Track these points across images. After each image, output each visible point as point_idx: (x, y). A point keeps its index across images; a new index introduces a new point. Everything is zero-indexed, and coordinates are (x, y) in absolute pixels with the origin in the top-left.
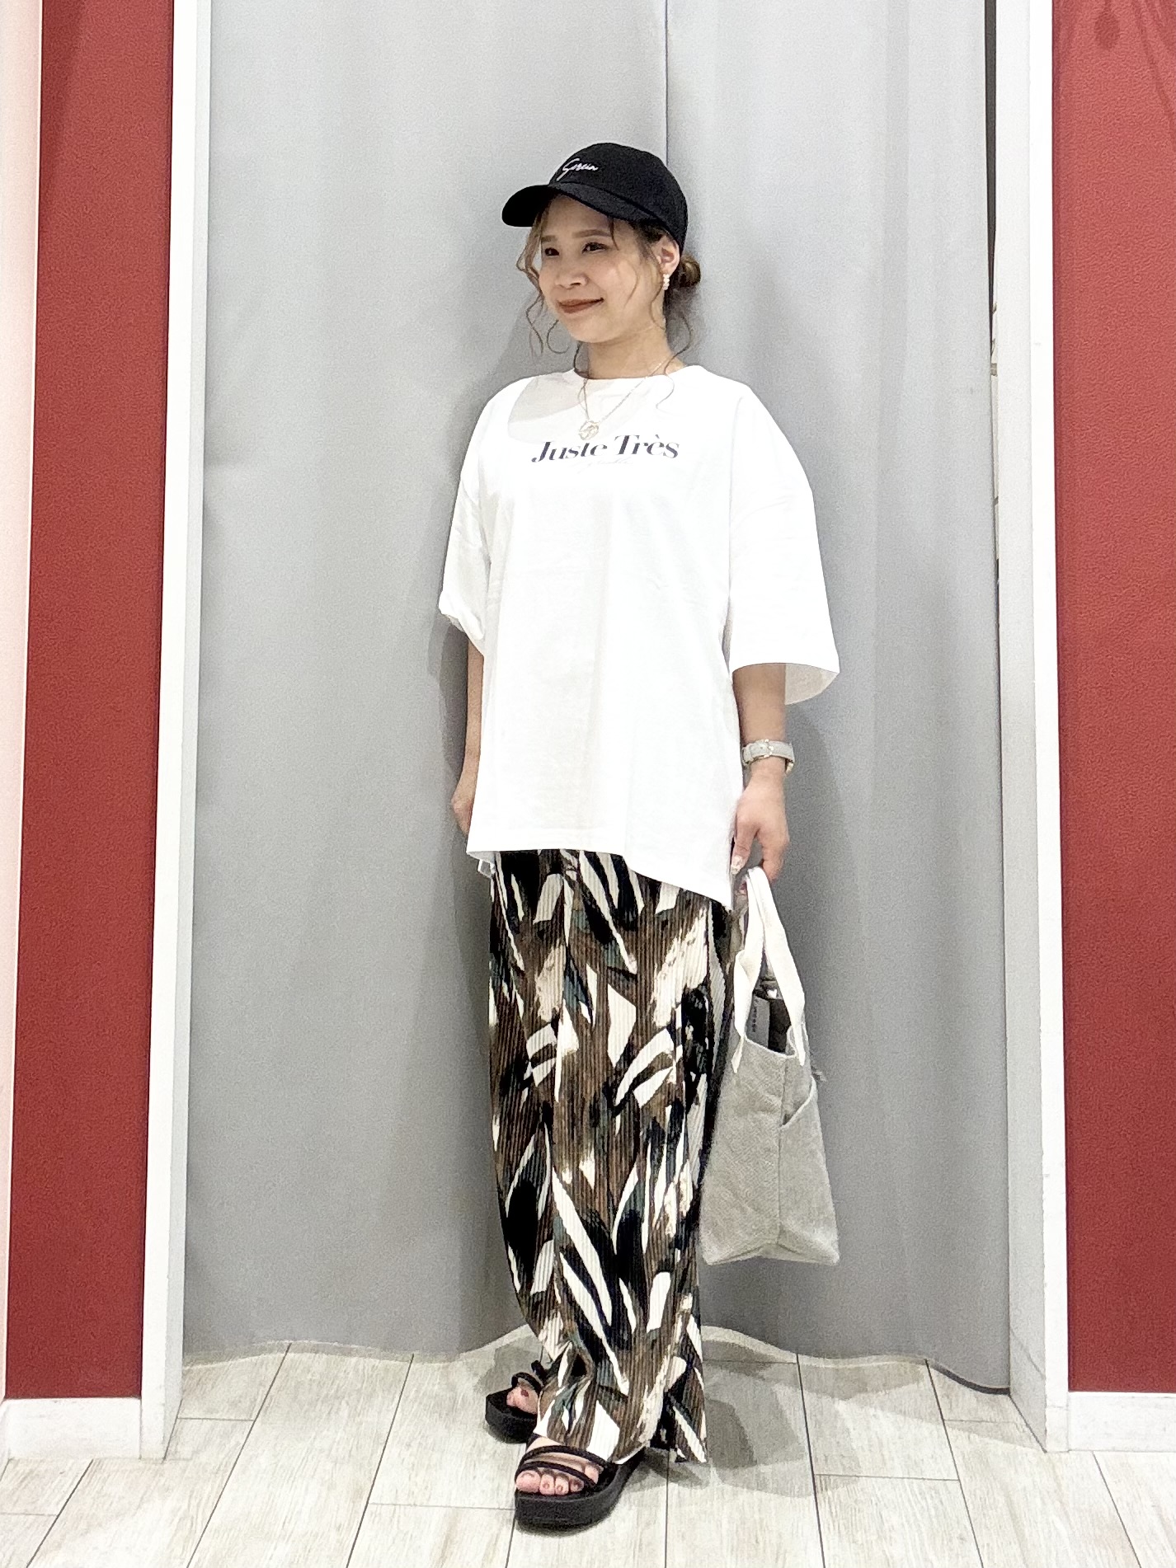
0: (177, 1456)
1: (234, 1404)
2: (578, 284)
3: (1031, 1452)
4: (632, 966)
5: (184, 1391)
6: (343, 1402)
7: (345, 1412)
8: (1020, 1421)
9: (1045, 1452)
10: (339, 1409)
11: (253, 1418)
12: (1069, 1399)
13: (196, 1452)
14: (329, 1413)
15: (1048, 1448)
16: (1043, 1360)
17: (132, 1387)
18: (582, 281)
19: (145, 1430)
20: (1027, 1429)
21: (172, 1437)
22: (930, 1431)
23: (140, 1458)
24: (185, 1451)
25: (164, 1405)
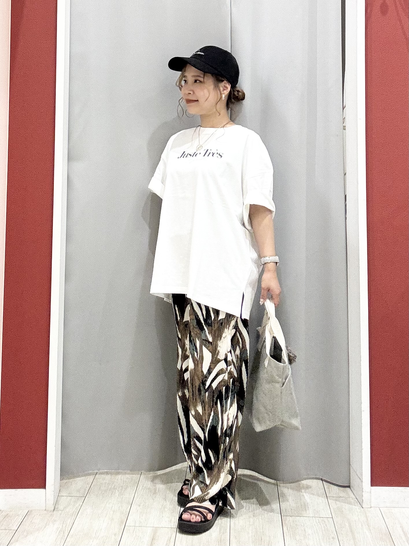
0: (58, 509)
1: (78, 491)
2: (190, 93)
3: (357, 508)
4: (210, 340)
5: (61, 486)
6: (117, 490)
7: (117, 494)
8: (354, 497)
9: (363, 508)
10: (115, 493)
11: (85, 496)
12: (371, 489)
13: (65, 508)
14: (112, 494)
15: (363, 507)
16: (362, 475)
17: (43, 485)
18: (191, 92)
19: (47, 500)
20: (356, 500)
21: (56, 503)
22: (322, 500)
23: (45, 510)
24: (61, 507)
25: (53, 491)
